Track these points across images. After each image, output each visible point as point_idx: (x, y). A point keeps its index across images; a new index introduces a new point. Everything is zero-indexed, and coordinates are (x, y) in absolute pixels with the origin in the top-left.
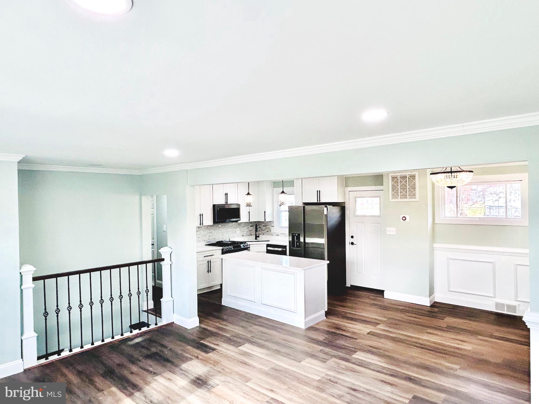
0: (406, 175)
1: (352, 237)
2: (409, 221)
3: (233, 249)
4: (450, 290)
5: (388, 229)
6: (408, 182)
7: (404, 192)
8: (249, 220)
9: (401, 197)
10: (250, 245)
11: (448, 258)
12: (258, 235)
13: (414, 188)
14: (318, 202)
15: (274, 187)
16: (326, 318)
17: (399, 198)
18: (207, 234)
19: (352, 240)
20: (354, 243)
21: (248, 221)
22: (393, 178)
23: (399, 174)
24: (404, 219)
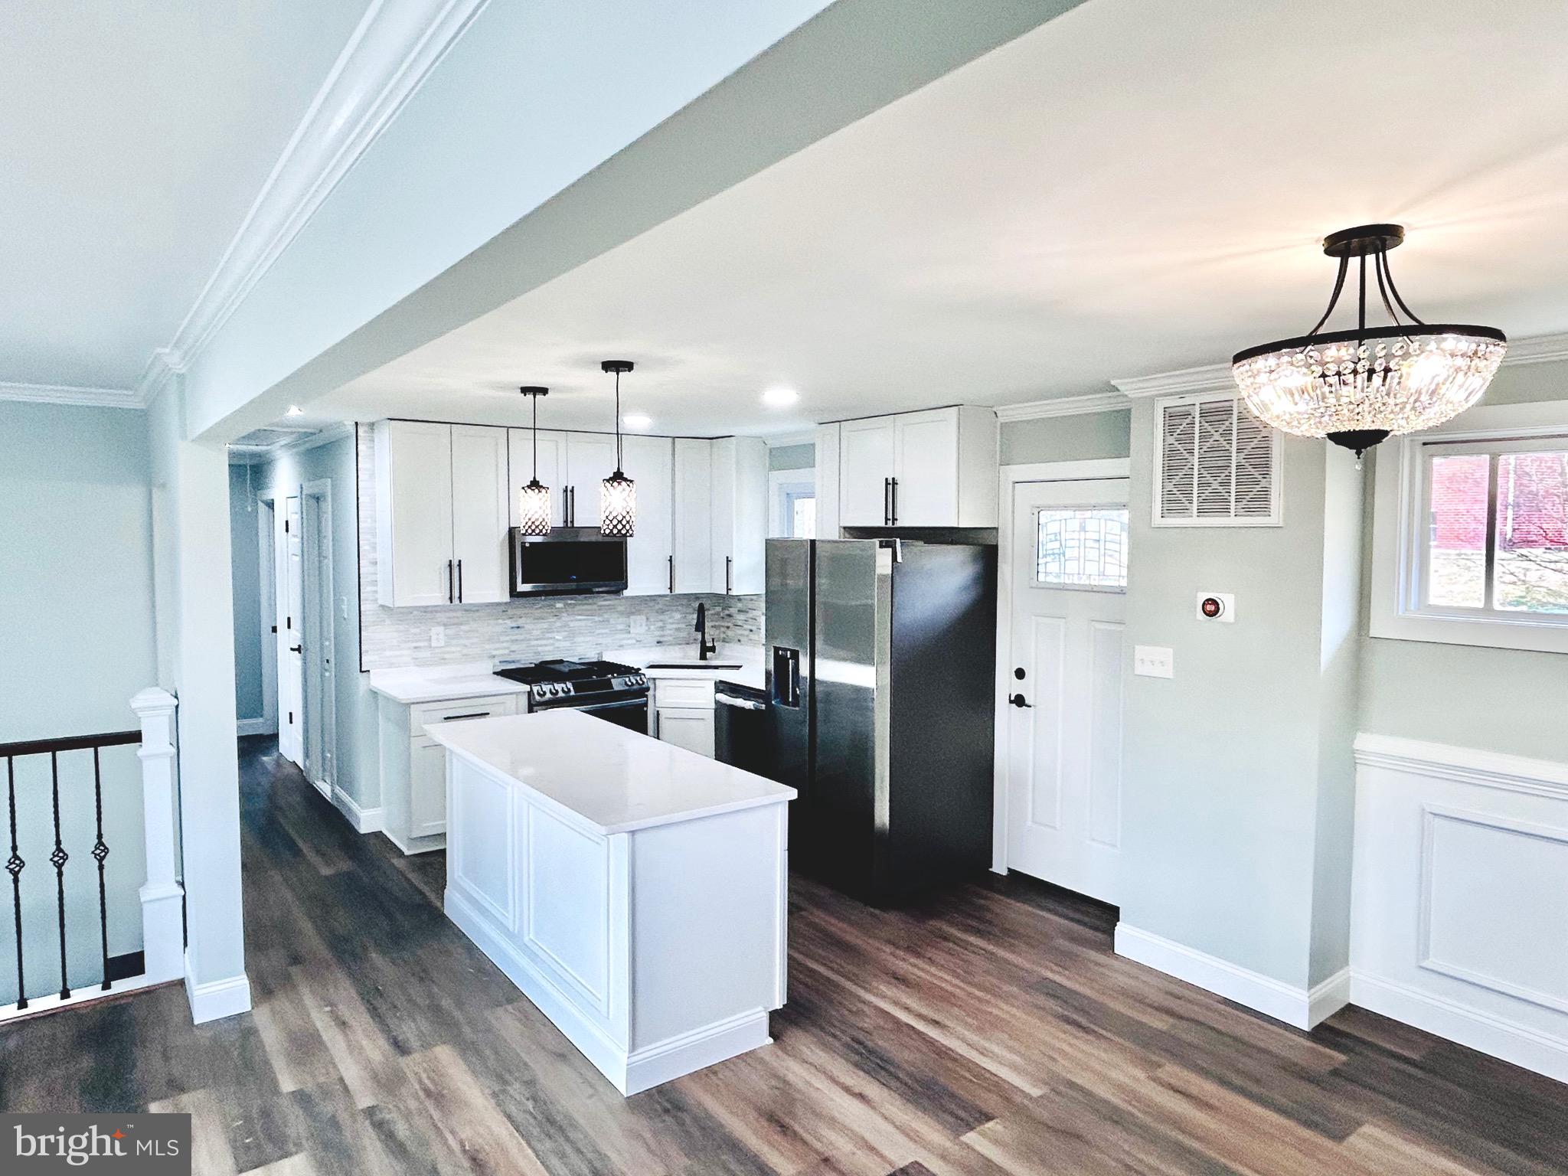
0: (1227, 404)
1: (1020, 674)
2: (1232, 619)
3: (572, 693)
4: (1424, 964)
5: (1140, 651)
6: (1234, 437)
7: (1215, 485)
8: (671, 588)
9: (1207, 506)
10: (657, 681)
11: (1424, 810)
12: (709, 644)
13: (1265, 468)
14: (886, 524)
15: (772, 468)
16: (771, 1040)
17: (1195, 511)
18: (504, 633)
19: (1018, 687)
20: (1027, 702)
21: (668, 592)
22: (1173, 418)
23: (1197, 399)
24: (1212, 608)
